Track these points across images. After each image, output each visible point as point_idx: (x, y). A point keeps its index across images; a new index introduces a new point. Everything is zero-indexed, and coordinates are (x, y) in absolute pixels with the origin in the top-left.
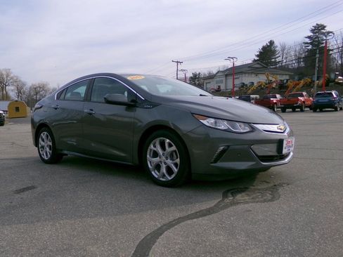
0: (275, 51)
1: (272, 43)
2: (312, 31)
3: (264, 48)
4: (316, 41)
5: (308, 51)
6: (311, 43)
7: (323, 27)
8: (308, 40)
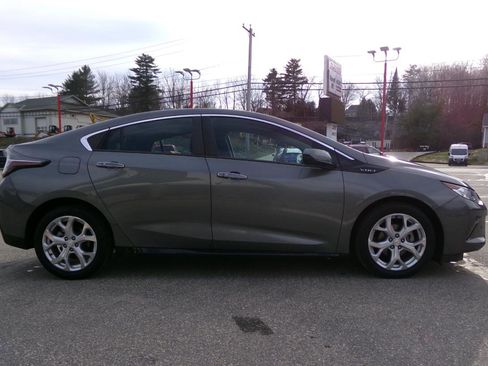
0: (92, 83)
1: (86, 70)
2: (138, 62)
3: (75, 75)
4: (144, 77)
5: (136, 89)
6: (138, 79)
7: (152, 60)
8: (134, 74)
